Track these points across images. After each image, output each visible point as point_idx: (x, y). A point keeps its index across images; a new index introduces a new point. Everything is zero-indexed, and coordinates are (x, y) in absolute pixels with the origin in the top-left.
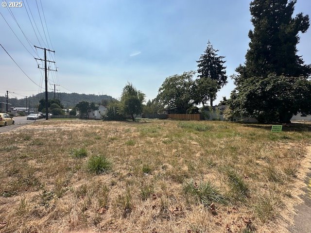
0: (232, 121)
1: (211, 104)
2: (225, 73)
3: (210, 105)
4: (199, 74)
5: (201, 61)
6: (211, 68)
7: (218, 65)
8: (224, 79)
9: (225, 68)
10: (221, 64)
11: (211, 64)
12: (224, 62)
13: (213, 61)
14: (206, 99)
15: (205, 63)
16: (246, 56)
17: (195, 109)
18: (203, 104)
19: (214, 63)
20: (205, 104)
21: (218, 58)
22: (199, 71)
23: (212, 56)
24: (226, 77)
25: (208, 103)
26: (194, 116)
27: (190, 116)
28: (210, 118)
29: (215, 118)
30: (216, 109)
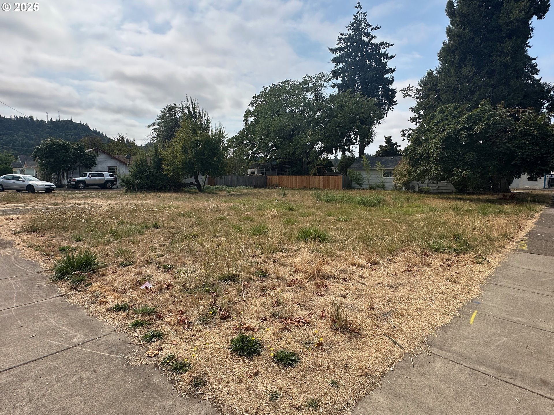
0: (407, 189)
1: (361, 152)
2: (391, 82)
3: (357, 155)
4: (335, 81)
5: (341, 49)
6: (361, 66)
7: (378, 62)
8: (390, 95)
9: (392, 71)
10: (384, 60)
11: (363, 59)
12: (392, 57)
13: (366, 52)
14: (350, 142)
15: (348, 55)
16: (440, 55)
17: (324, 163)
18: (344, 151)
19: (369, 56)
20: (347, 153)
21: (376, 45)
22: (335, 74)
23: (365, 39)
24: (394, 92)
25: (355, 149)
26: (330, 180)
27: (319, 181)
28: (365, 183)
29: (374, 183)
30: (376, 166)
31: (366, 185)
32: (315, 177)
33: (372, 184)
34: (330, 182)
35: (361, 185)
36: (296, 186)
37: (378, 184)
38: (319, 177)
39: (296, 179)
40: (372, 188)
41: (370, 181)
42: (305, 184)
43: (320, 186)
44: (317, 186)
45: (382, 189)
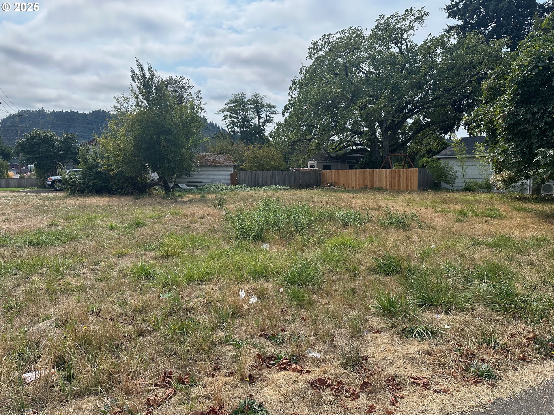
26: (400, 175)
27: (386, 177)
28: (457, 180)
29: (472, 180)
30: (475, 149)
31: (459, 183)
32: (380, 172)
33: (469, 181)
34: (401, 179)
35: (450, 183)
36: (356, 184)
37: (480, 181)
38: (386, 171)
39: (356, 174)
40: (468, 189)
41: (468, 176)
42: (368, 183)
43: (386, 186)
44: (383, 186)
45: (487, 190)
